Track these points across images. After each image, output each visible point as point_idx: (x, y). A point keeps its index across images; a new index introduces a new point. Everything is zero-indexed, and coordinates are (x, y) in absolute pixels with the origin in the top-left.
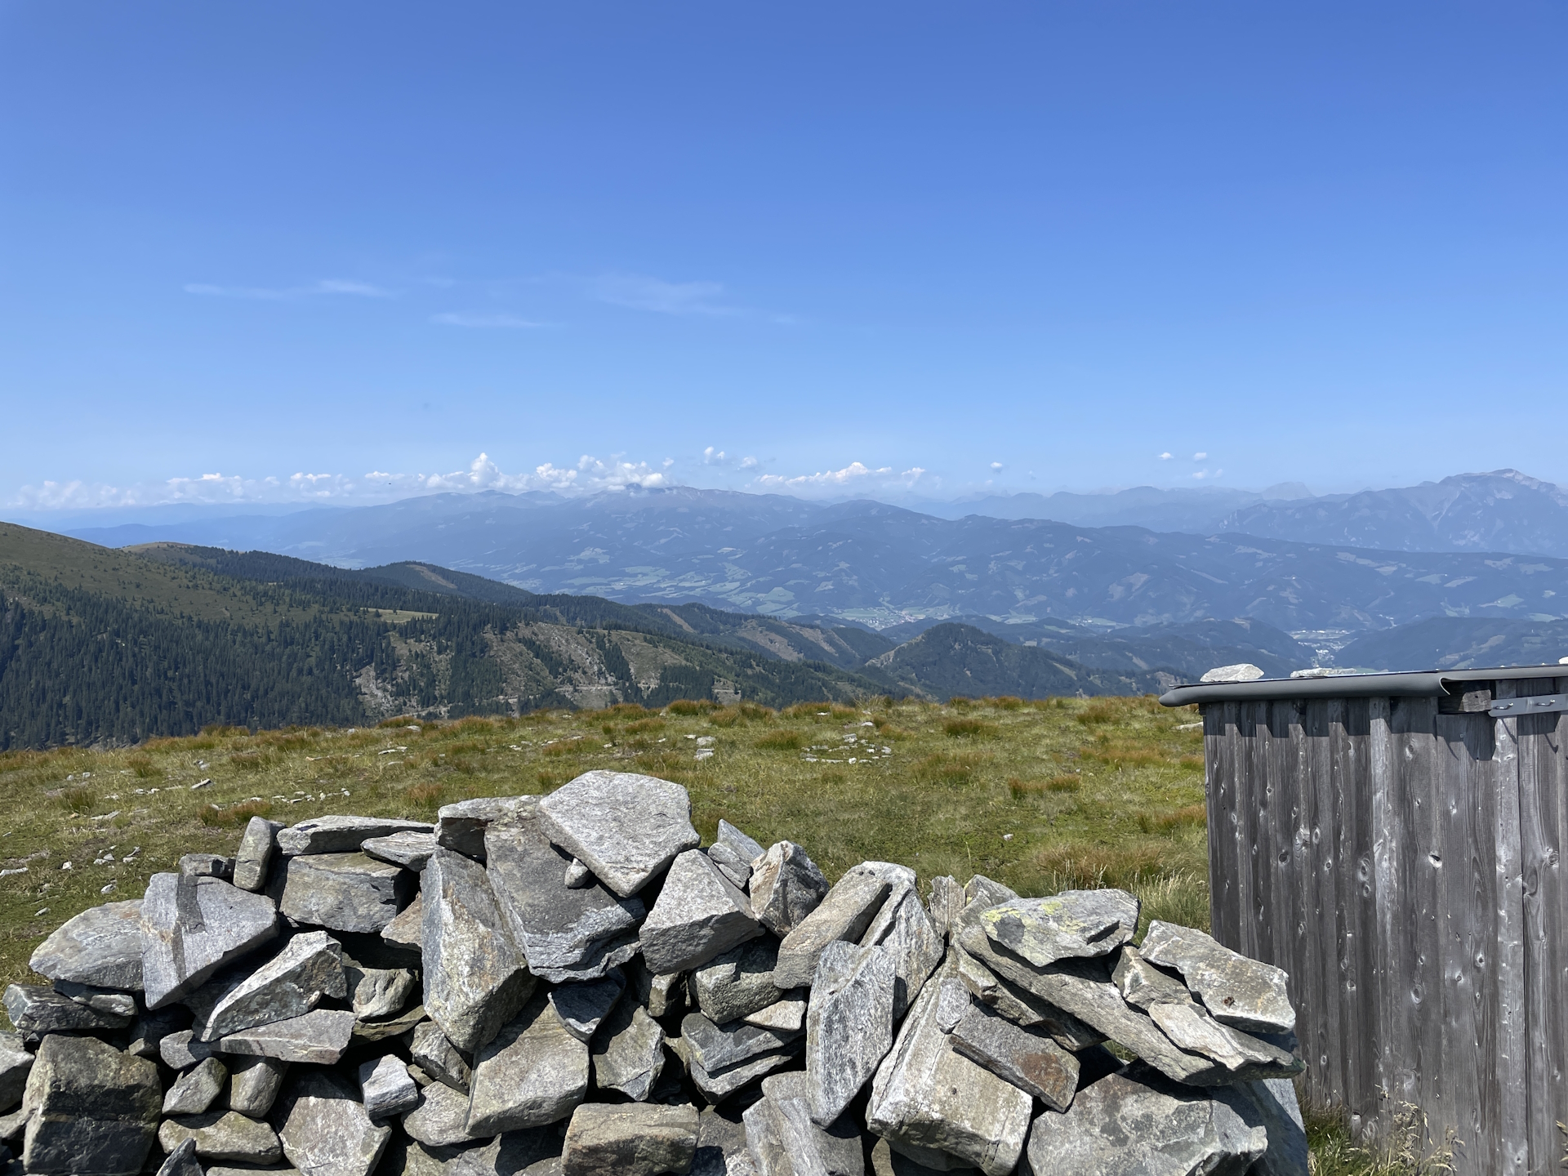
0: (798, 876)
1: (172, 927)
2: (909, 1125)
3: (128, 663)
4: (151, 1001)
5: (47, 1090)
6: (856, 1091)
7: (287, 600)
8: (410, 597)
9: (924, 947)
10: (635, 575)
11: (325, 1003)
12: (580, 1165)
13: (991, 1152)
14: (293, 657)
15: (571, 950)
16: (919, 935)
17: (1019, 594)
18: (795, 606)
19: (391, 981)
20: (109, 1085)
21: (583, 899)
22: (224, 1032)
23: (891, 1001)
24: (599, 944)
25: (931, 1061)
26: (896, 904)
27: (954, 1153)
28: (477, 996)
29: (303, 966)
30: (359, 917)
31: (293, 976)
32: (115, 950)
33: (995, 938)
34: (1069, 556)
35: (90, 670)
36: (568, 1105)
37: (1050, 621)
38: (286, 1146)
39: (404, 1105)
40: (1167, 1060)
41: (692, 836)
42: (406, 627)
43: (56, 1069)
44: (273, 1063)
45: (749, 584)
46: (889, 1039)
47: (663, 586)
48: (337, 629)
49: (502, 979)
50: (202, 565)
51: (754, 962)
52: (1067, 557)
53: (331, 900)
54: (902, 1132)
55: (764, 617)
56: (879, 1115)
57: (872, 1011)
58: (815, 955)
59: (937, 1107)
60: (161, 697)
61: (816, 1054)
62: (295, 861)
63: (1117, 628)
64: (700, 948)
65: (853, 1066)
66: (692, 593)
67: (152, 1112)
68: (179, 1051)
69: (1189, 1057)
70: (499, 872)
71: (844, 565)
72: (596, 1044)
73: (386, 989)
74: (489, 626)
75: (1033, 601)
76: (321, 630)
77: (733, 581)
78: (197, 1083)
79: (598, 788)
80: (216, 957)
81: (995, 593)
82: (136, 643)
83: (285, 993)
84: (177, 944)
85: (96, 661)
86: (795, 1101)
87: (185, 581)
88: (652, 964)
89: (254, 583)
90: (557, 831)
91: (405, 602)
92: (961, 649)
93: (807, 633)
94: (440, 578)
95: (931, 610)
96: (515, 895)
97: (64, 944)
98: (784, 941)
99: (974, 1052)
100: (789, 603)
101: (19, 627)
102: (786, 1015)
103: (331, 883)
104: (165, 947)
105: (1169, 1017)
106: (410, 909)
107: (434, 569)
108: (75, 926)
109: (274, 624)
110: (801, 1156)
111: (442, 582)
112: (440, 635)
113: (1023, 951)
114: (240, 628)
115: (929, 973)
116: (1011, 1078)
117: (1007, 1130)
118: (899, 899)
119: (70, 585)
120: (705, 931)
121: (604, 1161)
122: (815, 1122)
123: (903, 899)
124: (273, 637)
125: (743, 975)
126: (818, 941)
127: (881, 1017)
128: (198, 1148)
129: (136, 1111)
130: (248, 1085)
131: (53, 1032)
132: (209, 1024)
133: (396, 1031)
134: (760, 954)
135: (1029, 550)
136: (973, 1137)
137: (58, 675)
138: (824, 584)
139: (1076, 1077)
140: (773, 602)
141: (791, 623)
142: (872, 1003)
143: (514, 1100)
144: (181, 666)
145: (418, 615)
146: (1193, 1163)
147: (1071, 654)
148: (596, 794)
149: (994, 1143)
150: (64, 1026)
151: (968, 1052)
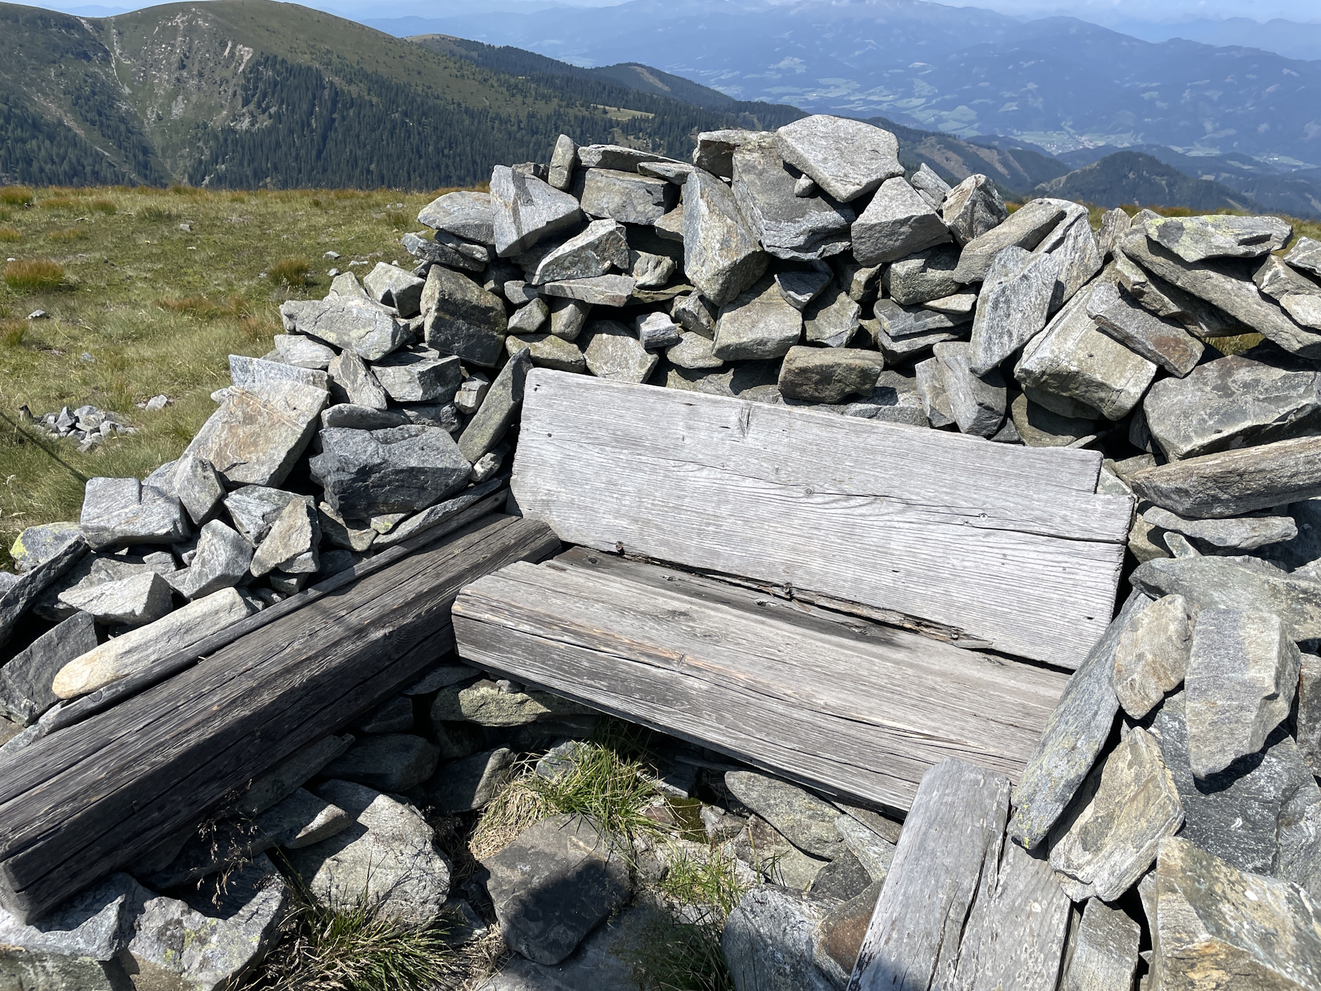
0: (985, 201)
1: (512, 199)
2: (1050, 375)
3: (415, 140)
4: (500, 249)
5: (437, 296)
6: (1009, 353)
7: (533, 93)
8: (631, 97)
9: (1086, 260)
10: (827, 87)
11: (614, 270)
12: (792, 382)
13: (1114, 397)
14: (538, 143)
15: (797, 235)
16: (1084, 251)
17: (1209, 126)
18: (976, 125)
19: (658, 263)
20: (475, 302)
21: (808, 204)
22: (547, 279)
23: (1050, 294)
24: (818, 237)
25: (1077, 334)
26: (1068, 224)
27: (1082, 399)
28: (725, 263)
29: (600, 240)
30: (637, 212)
31: (591, 246)
32: (473, 216)
33: (1155, 238)
34: (1271, 89)
35: (388, 144)
36: (785, 345)
37: (1233, 156)
38: (588, 361)
39: (669, 340)
40: (1286, 336)
41: (899, 168)
42: (628, 124)
43: (441, 283)
44: (580, 304)
45: (934, 101)
46: (1043, 321)
47: (852, 98)
48: (572, 123)
49: (743, 255)
50: (467, 58)
51: (939, 263)
52: (1268, 90)
53: (618, 200)
54: (1042, 380)
55: (944, 135)
56: (1026, 366)
57: (1033, 299)
58: (991, 256)
59: (1075, 363)
60: (440, 171)
61: (981, 326)
62: (591, 172)
63: (1303, 168)
64: (898, 243)
65: (1010, 335)
66: (878, 107)
67: (501, 328)
68: (517, 291)
69: (1307, 334)
70: (744, 182)
71: (1032, 86)
72: (809, 312)
73: (655, 268)
74: (696, 128)
75: (1223, 134)
76: (560, 123)
77: (920, 97)
78: (531, 311)
79: (825, 125)
80: (542, 224)
81: (1182, 123)
82: (420, 123)
83: (587, 258)
84: (516, 212)
85: (392, 137)
86: (959, 358)
87: (455, 71)
88: (858, 254)
89: (507, 76)
90: (791, 152)
91: (627, 102)
92: (1134, 179)
93: (984, 153)
94: (657, 81)
95: (1113, 137)
96: (756, 196)
97: (438, 210)
98: (967, 246)
99: (1115, 330)
100: (970, 123)
101: (335, 103)
102: (962, 303)
103: (617, 187)
104: (508, 212)
105: (1297, 304)
106: (674, 212)
107: (652, 71)
108: (444, 200)
109: (523, 115)
110: (957, 394)
111: (660, 85)
112: (655, 134)
113: (1179, 250)
114: (498, 117)
115: (1086, 280)
116: (1143, 351)
117: (1130, 384)
118: (1072, 220)
119: (369, 69)
120: (905, 229)
121: (809, 380)
122: (973, 371)
123: (1075, 220)
124: (522, 126)
125: (929, 270)
126: (996, 246)
127: (1040, 305)
128: (532, 353)
129: (493, 324)
130: (563, 318)
131: (437, 263)
132: (537, 273)
133: (662, 298)
134: (945, 258)
135: (1228, 80)
136: (1101, 386)
137: (365, 146)
138: (1008, 105)
139: (1199, 355)
140: (955, 120)
141: (969, 143)
142: (1034, 293)
143: (747, 337)
144: (454, 145)
145: (638, 114)
146: (1287, 409)
147: (1247, 191)
148: (824, 129)
149: (1118, 391)
150: (443, 261)
151: (1109, 330)
